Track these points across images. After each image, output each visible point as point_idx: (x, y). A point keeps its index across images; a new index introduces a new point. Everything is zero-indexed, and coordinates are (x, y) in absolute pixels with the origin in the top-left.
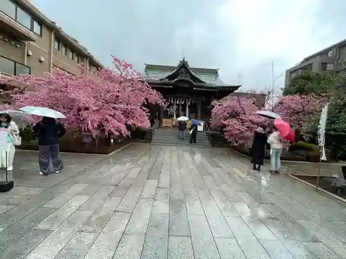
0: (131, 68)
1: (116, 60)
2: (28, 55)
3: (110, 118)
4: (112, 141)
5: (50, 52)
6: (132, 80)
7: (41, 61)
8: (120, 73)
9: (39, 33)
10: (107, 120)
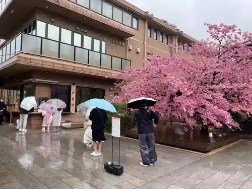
0: (234, 31)
1: (211, 27)
2: (129, 50)
3: (208, 104)
4: (211, 135)
5: (144, 42)
6: (236, 47)
7: (138, 53)
8: (218, 42)
9: (136, 28)
10: (204, 107)
